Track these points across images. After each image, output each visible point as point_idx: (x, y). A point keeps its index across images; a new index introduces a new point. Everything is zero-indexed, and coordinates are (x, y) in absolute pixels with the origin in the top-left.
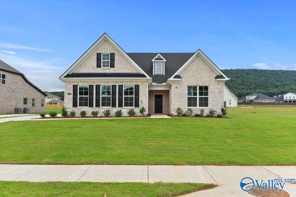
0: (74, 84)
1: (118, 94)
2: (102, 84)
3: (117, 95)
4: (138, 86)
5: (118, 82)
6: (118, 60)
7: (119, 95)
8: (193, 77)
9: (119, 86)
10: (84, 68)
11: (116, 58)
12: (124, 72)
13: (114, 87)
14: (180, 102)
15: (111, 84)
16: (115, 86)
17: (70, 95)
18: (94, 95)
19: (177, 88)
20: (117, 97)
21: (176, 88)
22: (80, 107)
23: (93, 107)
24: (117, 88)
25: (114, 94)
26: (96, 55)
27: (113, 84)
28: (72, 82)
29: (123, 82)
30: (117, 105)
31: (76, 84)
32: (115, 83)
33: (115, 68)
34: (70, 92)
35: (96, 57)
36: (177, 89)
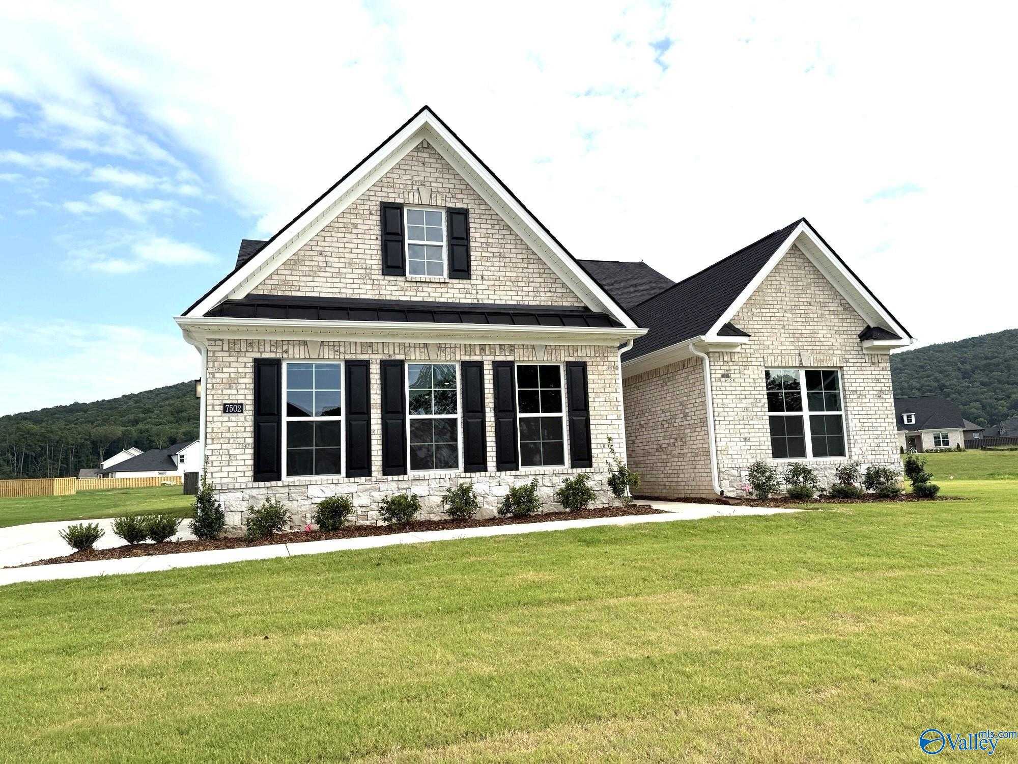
0: (258, 356)
1: (492, 405)
2: (415, 359)
3: (487, 410)
4: (582, 366)
5: (492, 348)
6: (486, 243)
7: (498, 410)
8: (783, 331)
9: (496, 365)
10: (313, 274)
11: (478, 233)
12: (514, 303)
13: (473, 370)
14: (745, 439)
15: (454, 359)
16: (480, 365)
17: (234, 417)
18: (373, 411)
19: (728, 376)
20: (487, 419)
21: (723, 376)
22: (297, 479)
23: (370, 474)
24: (486, 377)
25: (474, 408)
26: (376, 209)
27: (467, 358)
28: (250, 344)
29: (512, 348)
30: (489, 459)
31: (272, 356)
32: (478, 352)
33: (475, 280)
34: (240, 399)
35: (376, 219)
36: (725, 383)
